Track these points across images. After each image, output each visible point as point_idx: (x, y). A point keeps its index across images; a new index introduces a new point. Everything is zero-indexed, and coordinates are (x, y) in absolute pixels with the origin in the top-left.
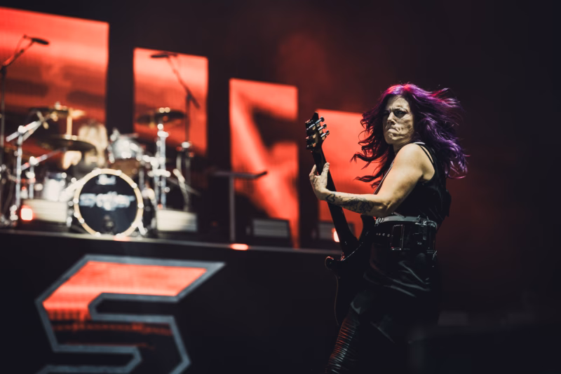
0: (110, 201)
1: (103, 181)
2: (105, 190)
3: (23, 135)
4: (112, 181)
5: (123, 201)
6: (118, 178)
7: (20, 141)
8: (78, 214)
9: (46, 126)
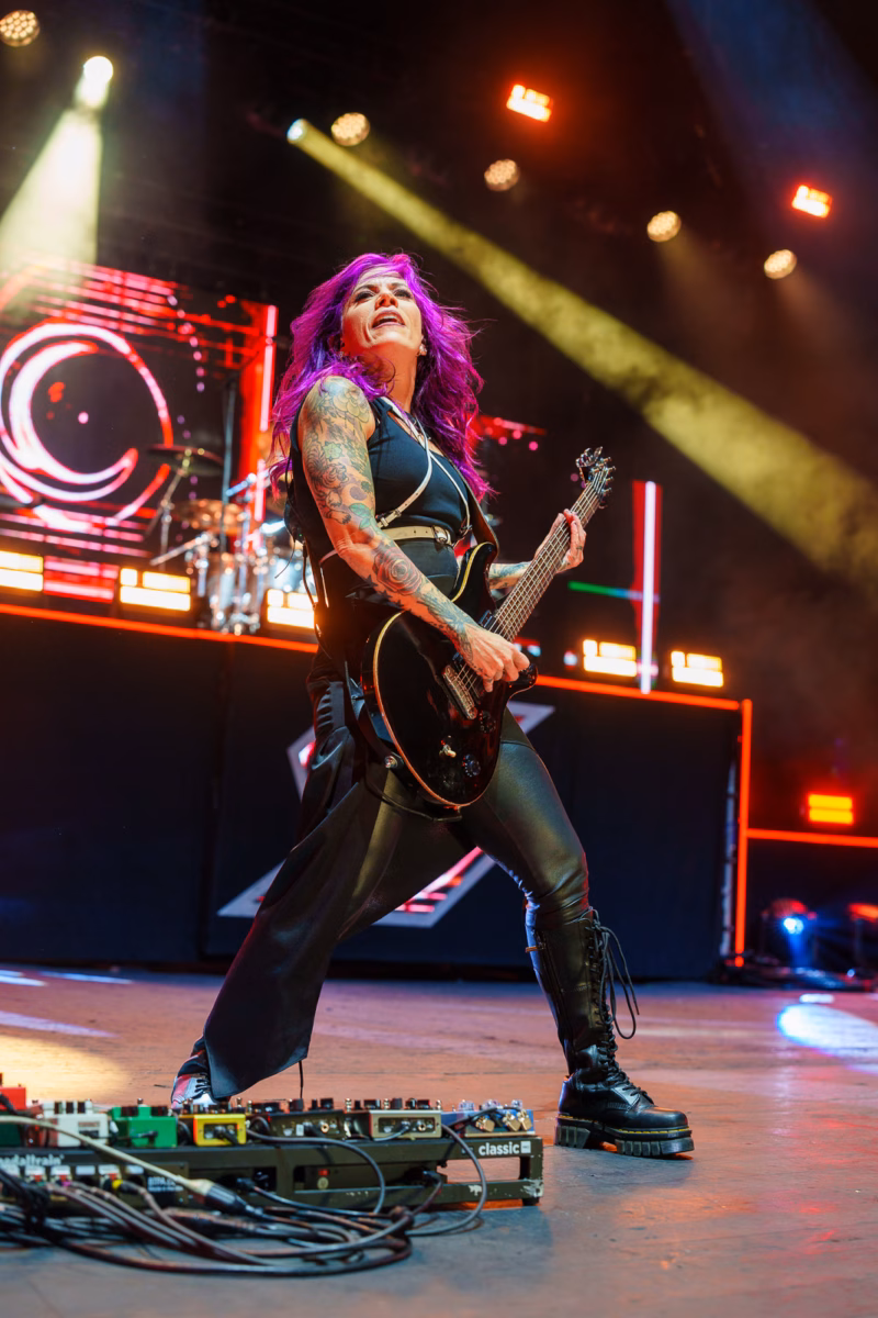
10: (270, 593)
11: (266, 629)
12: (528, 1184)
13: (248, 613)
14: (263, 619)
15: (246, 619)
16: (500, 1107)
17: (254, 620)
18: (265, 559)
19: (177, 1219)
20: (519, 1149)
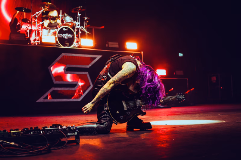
0: (66, 36)
1: (64, 29)
2: (65, 32)
3: (37, 15)
4: (67, 30)
5: (70, 36)
6: (68, 28)
7: (37, 16)
8: (57, 40)
9: (44, 12)
10: (42, 36)
11: (42, 43)
12: (77, 140)
13: (38, 40)
14: (41, 41)
15: (38, 42)
16: (70, 126)
17: (39, 42)
18: (41, 29)
19: (6, 149)
20: (75, 134)
